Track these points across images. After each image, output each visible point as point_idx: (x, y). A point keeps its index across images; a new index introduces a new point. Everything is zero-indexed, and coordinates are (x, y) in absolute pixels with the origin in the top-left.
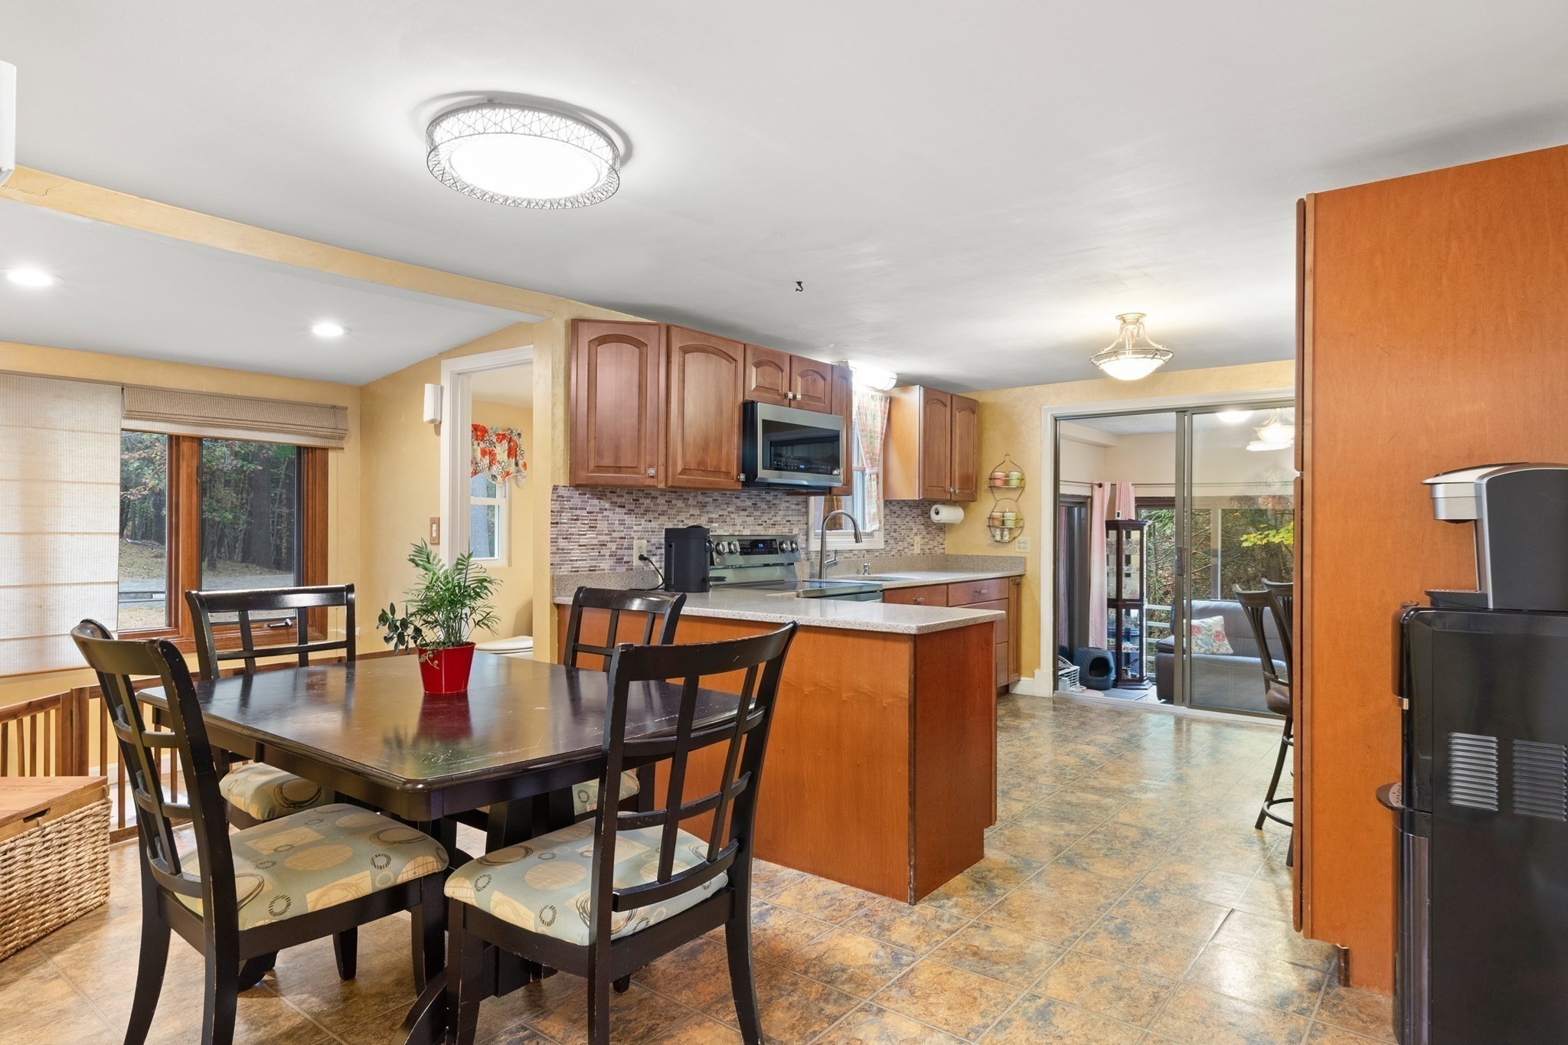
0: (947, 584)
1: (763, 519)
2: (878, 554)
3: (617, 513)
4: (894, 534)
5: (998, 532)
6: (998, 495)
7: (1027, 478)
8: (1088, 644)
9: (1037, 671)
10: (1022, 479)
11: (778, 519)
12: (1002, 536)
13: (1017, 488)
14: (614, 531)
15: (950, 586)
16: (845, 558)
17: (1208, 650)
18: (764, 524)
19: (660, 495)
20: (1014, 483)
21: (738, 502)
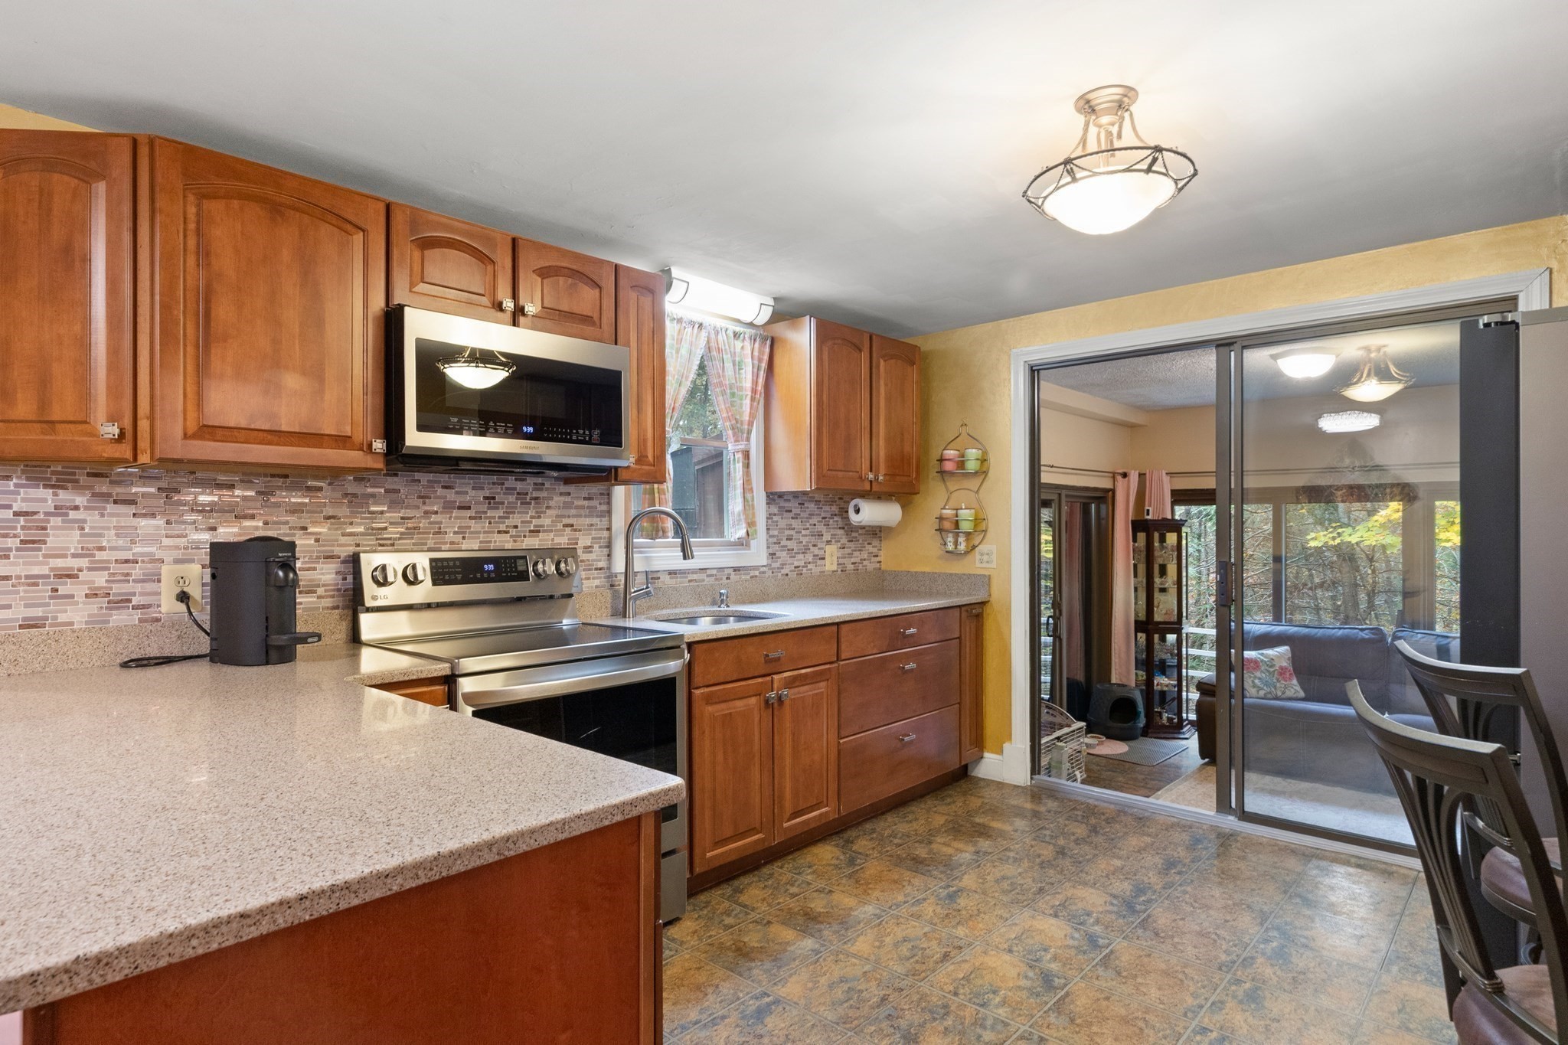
0: (838, 624)
1: (510, 522)
2: (757, 573)
3: (111, 515)
4: (789, 543)
5: (950, 539)
6: (952, 485)
7: (992, 460)
8: (1110, 680)
9: (1006, 746)
10: (983, 460)
11: (546, 521)
12: (956, 544)
13: (976, 474)
14: (101, 549)
15: (842, 626)
16: (690, 581)
17: (1270, 693)
18: (513, 532)
19: (242, 481)
20: (972, 466)
21: (450, 495)
